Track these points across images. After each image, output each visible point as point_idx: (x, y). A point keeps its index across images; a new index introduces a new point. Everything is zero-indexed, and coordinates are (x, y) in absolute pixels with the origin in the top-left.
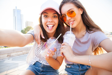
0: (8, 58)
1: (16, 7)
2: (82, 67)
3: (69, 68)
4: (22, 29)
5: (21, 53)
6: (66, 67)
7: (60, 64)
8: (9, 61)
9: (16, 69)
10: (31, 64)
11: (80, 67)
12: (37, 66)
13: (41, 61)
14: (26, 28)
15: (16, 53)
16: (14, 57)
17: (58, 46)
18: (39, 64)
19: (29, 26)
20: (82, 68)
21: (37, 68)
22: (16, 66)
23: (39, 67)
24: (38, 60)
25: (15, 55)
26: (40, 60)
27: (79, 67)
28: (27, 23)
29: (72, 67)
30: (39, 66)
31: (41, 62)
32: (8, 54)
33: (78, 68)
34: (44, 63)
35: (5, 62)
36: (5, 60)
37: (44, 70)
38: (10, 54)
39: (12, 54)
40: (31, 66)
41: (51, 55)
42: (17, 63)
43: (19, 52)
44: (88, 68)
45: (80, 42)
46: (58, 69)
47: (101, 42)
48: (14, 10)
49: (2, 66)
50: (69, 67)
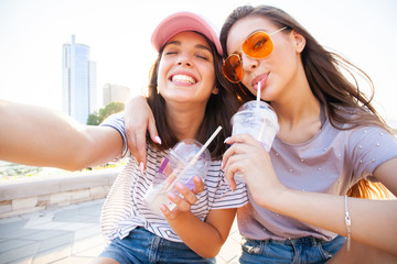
0: (40, 211)
1: (73, 37)
2: (302, 253)
3: (256, 255)
4: (92, 112)
5: (86, 194)
6: (244, 249)
7: (222, 239)
8: (41, 224)
9: (67, 251)
10: (115, 236)
11: (298, 252)
12: (138, 242)
13: (154, 226)
14: (104, 107)
15: (68, 196)
16: (61, 210)
17: (211, 173)
18: (146, 236)
19: (115, 101)
20: (304, 258)
21: (139, 250)
22: (66, 240)
23: (144, 247)
24: (141, 220)
25: (66, 201)
26: (150, 221)
27: (293, 251)
28: (109, 90)
29: (268, 250)
30: (146, 244)
31: (153, 229)
32: (41, 199)
33: (289, 254)
34: (164, 231)
35: (28, 226)
36: (27, 220)
37: (164, 260)
38: (46, 199)
39: (54, 199)
40: (115, 243)
41: (184, 206)
42: (70, 232)
43: (77, 190)
44: (327, 255)
45: (296, 157)
46: (213, 257)
47: (383, 163)
48: (64, 45)
49: (16, 239)
50: (257, 250)
